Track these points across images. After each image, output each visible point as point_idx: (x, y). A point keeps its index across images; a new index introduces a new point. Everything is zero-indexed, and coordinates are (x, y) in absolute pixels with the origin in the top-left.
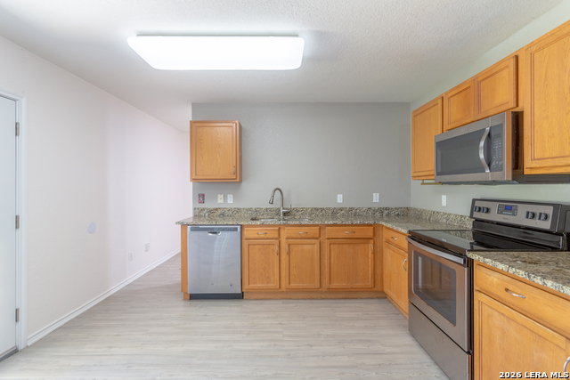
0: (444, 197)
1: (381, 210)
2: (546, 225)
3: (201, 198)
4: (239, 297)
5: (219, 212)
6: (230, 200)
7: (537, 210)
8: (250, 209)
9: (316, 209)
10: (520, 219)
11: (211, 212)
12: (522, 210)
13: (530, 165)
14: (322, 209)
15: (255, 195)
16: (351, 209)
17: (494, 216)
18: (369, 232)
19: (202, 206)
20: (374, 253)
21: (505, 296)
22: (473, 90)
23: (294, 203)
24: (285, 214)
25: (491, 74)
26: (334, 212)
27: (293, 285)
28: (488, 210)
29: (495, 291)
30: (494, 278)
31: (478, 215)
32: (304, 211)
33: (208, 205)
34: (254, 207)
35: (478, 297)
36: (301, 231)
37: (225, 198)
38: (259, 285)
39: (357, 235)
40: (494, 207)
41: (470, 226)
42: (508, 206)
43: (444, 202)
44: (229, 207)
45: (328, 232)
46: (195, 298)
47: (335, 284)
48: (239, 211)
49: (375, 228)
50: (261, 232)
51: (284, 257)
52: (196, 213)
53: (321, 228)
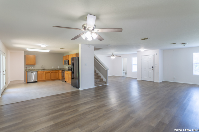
1: (59, 69)
3: (26, 67)
4: (37, 82)
5: (30, 70)
11: (28, 70)
15: (38, 66)
16: (55, 69)
19: (26, 69)
20: (58, 74)
23: (45, 68)
24: (44, 70)
26: (52, 69)
27: (46, 79)
28: (69, 68)
30: (66, 72)
32: (47, 69)
33: (28, 69)
36: (47, 72)
37: (32, 67)
38: (40, 80)
44: (32, 69)
45: (51, 72)
46: (28, 83)
47: (52, 79)
48: (34, 69)
49: (58, 71)
50: (41, 72)
51: (45, 75)
52: (25, 70)
53: (50, 71)
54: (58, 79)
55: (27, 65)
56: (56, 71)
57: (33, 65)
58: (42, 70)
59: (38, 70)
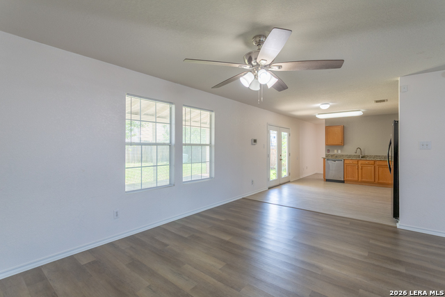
3: (328, 151)
4: (343, 182)
5: (335, 155)
6: (339, 152)
8: (347, 155)
11: (332, 156)
15: (350, 150)
19: (328, 154)
23: (366, 153)
24: (362, 157)
27: (363, 180)
32: (371, 156)
33: (331, 153)
36: (367, 162)
37: (337, 151)
38: (350, 179)
44: (339, 154)
45: (377, 163)
46: (327, 180)
47: (380, 181)
48: (343, 155)
50: (351, 162)
51: (360, 170)
52: (326, 156)
53: (375, 161)
55: (329, 146)
57: (341, 146)
58: (359, 156)
59: (350, 156)
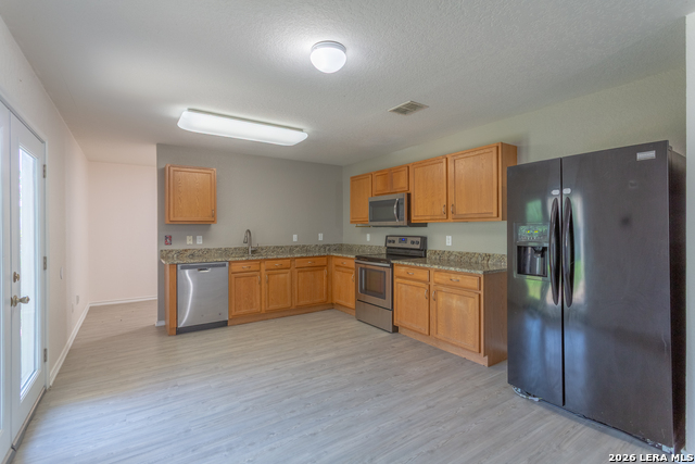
0: (368, 235)
1: (324, 246)
2: (418, 247)
3: (168, 239)
5: (188, 253)
6: (200, 241)
7: (415, 239)
8: (220, 249)
9: (278, 247)
10: (408, 245)
11: (180, 253)
12: (409, 240)
13: (414, 219)
14: (282, 247)
15: (226, 235)
16: (304, 246)
17: (397, 245)
18: (324, 261)
19: (169, 248)
20: (327, 276)
21: (407, 276)
22: (389, 175)
23: (258, 241)
24: (253, 252)
25: (397, 170)
26: (291, 249)
27: (271, 307)
28: (394, 242)
29: (403, 275)
30: (403, 269)
31: (388, 245)
32: (267, 249)
33: (176, 246)
34: (223, 247)
35: (396, 280)
36: (277, 264)
37: (195, 239)
38: (244, 311)
39: (317, 264)
40: (397, 239)
41: (384, 252)
42: (403, 239)
43: (368, 239)
44: (199, 248)
45: (298, 263)
47: (302, 303)
48: (209, 250)
49: (329, 257)
50: (245, 266)
51: (264, 285)
52: (163, 255)
53: (292, 260)
54: (329, 304)
55: (171, 225)
56: (318, 261)
57: (203, 226)
58: (246, 251)
59: (226, 251)
